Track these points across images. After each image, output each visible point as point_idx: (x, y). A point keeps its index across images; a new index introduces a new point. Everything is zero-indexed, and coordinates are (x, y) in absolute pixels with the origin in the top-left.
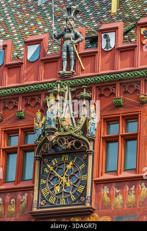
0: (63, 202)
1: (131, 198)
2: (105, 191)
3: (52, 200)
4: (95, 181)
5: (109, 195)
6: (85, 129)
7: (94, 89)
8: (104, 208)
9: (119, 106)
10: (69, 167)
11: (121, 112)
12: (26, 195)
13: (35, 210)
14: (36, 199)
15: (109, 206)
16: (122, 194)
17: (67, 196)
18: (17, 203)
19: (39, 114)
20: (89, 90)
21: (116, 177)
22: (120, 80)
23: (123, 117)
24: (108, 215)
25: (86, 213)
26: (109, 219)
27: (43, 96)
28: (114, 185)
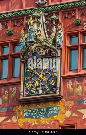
0: (41, 92)
2: (70, 84)
3: (33, 91)
4: (63, 77)
5: (72, 86)
6: (55, 41)
7: (61, 14)
8: (69, 95)
9: (78, 25)
11: (79, 29)
12: (15, 87)
13: (22, 97)
14: (22, 90)
15: (73, 94)
16: (81, 85)
17: (43, 88)
18: (10, 94)
19: (23, 32)
20: (57, 14)
21: (77, 74)
22: (79, 7)
23: (81, 32)
24: (72, 100)
25: (57, 99)
26: (73, 103)
27: (25, 19)
28: (76, 79)
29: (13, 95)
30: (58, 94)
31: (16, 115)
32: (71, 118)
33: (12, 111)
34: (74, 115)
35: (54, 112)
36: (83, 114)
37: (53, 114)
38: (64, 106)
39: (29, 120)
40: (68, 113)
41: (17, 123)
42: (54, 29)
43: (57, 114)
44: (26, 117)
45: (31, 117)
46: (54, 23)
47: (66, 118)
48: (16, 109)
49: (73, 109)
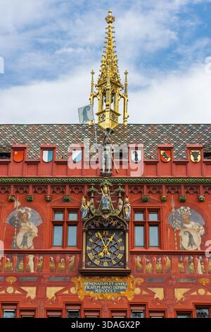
0: (106, 264)
1: (159, 266)
2: (138, 259)
3: (97, 262)
4: (131, 252)
5: (141, 263)
6: (122, 213)
7: (127, 187)
8: (138, 271)
9: (145, 201)
10: (111, 239)
11: (147, 205)
12: (74, 257)
13: (84, 268)
14: (84, 260)
15: (142, 271)
16: (152, 263)
17: (109, 260)
18: (67, 263)
19: (84, 199)
20: (123, 187)
21: (146, 250)
22: (148, 183)
23: (148, 209)
24: (141, 277)
25: (124, 274)
26: (142, 280)
27: (86, 187)
28: (145, 256)
29: (71, 264)
30: (128, 268)
31: (75, 286)
32: (140, 295)
33: (70, 282)
34: (144, 293)
35: (121, 288)
36: (155, 293)
37: (119, 290)
38: (133, 282)
39: (92, 293)
40: (138, 291)
41: (76, 295)
42: (121, 201)
43: (125, 290)
44: (87, 290)
45: (94, 290)
46: (120, 196)
47: (135, 296)
48: (74, 280)
49: (142, 287)
